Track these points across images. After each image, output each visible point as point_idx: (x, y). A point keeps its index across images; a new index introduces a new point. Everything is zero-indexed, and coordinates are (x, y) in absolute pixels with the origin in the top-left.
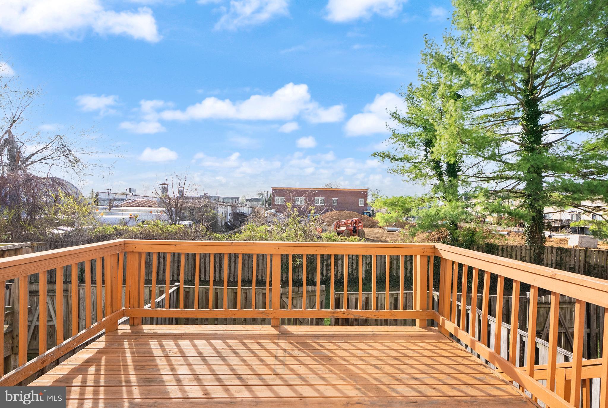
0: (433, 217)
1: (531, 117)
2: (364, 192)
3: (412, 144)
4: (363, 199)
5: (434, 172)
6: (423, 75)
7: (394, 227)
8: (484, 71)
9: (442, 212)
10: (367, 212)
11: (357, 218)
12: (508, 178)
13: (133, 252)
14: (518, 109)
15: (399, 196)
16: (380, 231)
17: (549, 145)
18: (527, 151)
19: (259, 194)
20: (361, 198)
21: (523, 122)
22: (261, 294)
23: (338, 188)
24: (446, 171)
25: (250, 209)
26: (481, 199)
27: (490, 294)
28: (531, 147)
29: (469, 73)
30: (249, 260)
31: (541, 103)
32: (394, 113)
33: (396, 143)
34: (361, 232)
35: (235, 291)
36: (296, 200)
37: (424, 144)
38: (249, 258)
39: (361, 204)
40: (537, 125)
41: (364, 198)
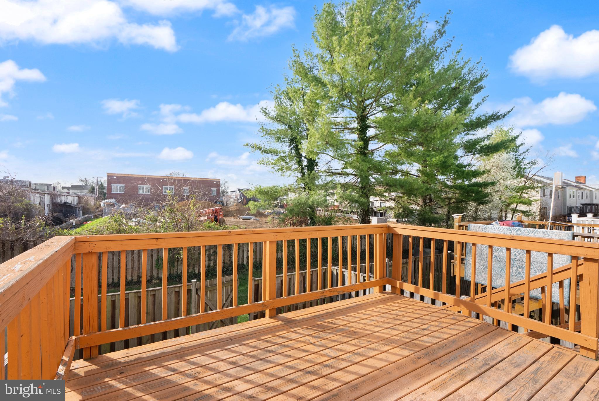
0: (303, 204)
1: (363, 129)
2: (217, 182)
3: (279, 139)
4: (215, 189)
5: (297, 166)
6: (288, 79)
7: (246, 215)
8: (340, 87)
9: (311, 200)
10: (220, 202)
11: (217, 208)
12: (348, 174)
13: (90, 253)
14: (355, 122)
15: (271, 186)
16: (236, 220)
17: (372, 151)
18: (360, 154)
19: (82, 181)
20: (214, 187)
21: (358, 132)
22: (174, 293)
23: (184, 176)
24: (306, 166)
25: (76, 199)
26: (339, 190)
27: (361, 264)
28: (362, 151)
29: (328, 86)
30: (113, 259)
31: (368, 119)
32: (266, 109)
33: (264, 137)
34: (222, 221)
35: (139, 295)
36: (140, 189)
37: (289, 140)
38: (113, 256)
39: (214, 194)
40: (365, 136)
41: (217, 187)
